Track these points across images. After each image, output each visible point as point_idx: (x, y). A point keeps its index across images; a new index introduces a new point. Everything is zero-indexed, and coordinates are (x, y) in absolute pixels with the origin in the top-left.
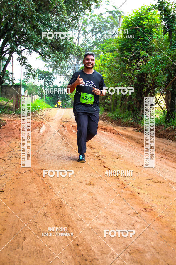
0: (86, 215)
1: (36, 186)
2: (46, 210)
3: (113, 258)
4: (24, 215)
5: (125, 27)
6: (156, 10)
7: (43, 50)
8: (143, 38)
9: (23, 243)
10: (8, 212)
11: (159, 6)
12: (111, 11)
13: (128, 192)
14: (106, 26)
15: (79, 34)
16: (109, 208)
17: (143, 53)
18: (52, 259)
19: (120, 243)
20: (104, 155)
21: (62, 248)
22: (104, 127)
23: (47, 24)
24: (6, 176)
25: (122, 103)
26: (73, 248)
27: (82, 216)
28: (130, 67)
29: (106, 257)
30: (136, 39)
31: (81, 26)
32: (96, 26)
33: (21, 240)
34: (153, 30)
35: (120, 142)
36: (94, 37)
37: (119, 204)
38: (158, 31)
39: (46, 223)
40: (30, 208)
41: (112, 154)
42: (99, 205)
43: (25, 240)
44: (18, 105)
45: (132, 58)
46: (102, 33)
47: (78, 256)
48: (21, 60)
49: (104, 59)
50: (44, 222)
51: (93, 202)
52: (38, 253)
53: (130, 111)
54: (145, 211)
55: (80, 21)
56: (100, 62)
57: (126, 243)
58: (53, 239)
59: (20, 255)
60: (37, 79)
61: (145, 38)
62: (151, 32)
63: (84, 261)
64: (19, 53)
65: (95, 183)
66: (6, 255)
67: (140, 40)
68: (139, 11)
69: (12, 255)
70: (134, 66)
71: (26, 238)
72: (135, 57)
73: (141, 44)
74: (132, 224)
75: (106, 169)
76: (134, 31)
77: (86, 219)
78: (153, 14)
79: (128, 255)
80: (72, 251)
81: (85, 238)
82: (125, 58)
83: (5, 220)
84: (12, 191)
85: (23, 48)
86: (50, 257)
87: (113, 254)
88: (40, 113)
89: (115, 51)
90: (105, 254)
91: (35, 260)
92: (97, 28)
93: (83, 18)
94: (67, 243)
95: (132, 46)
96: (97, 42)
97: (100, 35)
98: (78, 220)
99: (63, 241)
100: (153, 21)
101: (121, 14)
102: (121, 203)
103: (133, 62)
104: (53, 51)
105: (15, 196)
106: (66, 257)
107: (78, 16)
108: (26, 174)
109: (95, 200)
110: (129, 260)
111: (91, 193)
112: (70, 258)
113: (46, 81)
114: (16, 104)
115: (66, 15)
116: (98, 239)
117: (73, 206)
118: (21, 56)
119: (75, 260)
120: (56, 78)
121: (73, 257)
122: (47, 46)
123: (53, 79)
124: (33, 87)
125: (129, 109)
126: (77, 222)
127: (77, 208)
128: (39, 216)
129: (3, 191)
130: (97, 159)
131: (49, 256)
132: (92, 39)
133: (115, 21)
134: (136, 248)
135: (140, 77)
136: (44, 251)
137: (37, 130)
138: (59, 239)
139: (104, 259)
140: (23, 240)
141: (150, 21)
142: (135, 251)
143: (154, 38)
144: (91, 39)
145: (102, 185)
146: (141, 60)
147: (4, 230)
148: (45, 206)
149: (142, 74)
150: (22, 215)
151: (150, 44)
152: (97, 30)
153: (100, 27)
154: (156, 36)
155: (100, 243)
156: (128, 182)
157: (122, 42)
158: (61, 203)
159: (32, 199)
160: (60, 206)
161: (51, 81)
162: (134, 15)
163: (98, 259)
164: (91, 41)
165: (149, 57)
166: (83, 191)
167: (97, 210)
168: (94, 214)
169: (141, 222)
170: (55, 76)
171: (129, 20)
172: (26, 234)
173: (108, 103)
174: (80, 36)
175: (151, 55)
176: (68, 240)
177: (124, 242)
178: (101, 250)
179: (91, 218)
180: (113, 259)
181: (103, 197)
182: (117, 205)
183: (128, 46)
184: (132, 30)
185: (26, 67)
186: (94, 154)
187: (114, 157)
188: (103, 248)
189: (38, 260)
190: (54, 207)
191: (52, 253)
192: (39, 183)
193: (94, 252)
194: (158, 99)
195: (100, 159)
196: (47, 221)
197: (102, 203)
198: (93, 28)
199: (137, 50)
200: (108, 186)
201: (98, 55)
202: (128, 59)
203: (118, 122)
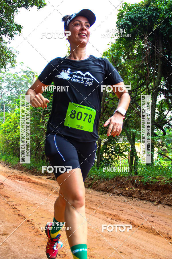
12: (25, 71)
13: (43, 239)
14: (20, 83)
16: (24, 257)
20: (19, 204)
22: (19, 176)
25: (36, 153)
28: (43, 120)
32: (11, 83)
35: (34, 190)
36: (9, 93)
37: (33, 252)
41: (27, 202)
42: (13, 255)
45: (45, 112)
49: (19, 113)
51: (7, 252)
53: (44, 161)
54: (59, 257)
56: (15, 115)
65: (9, 232)
70: (47, 119)
72: (48, 111)
75: (21, 217)
82: (38, 112)
92: (12, 85)
96: (12, 97)
97: (16, 91)
101: (34, 74)
102: (36, 251)
103: (47, 115)
109: (9, 250)
111: (4, 243)
125: (43, 159)
130: (12, 207)
132: (8, 94)
133: (29, 79)
144: (6, 94)
145: (17, 234)
153: (15, 83)
164: (7, 96)
181: (18, 246)
182: (32, 253)
186: (9, 203)
187: (29, 205)
195: (15, 208)
197: (17, 252)
198: (9, 84)
199: (50, 105)
200: (23, 235)
201: (13, 109)
202: (42, 112)
203: (33, 171)
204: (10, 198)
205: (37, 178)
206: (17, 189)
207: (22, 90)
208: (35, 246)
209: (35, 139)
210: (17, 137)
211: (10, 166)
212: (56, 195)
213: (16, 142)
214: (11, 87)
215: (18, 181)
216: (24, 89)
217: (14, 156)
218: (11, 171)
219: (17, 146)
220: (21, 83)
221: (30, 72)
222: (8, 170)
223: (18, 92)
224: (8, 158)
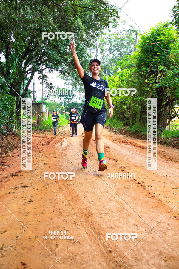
0: (116, 223)
1: (64, 196)
2: (75, 218)
3: (148, 264)
4: (54, 223)
5: (142, 43)
6: (172, 26)
7: (63, 68)
8: (161, 53)
9: (55, 250)
10: (38, 221)
11: (176, 21)
13: (156, 201)
15: (97, 52)
16: (139, 216)
17: (161, 67)
18: (86, 265)
19: (153, 250)
20: (127, 167)
21: (95, 255)
23: (67, 44)
24: (33, 187)
25: (141, 116)
26: (106, 255)
27: (112, 224)
28: (149, 82)
29: (141, 264)
30: (154, 54)
31: (98, 45)
32: (113, 45)
33: (54, 247)
34: (170, 45)
35: (141, 154)
36: (111, 55)
37: (148, 212)
38: (175, 46)
39: (77, 231)
40: (59, 217)
41: (135, 165)
42: (128, 213)
43: (57, 247)
44: (40, 121)
45: (150, 73)
46: (119, 51)
47: (112, 263)
48: (42, 79)
49: (122, 75)
50: (75, 229)
51: (122, 210)
52: (71, 260)
54: (175, 218)
55: (97, 40)
56: (118, 78)
57: (159, 250)
58: (85, 246)
59: (54, 262)
60: (57, 97)
61: (163, 53)
62: (168, 47)
63: (119, 267)
64: (40, 72)
66: (41, 261)
67: (158, 55)
68: (156, 28)
69: (46, 261)
70: (153, 80)
71: (58, 245)
72: (153, 71)
73: (158, 59)
74: (163, 231)
75: (131, 179)
76: (151, 47)
77: (116, 227)
78: (170, 30)
79: (163, 262)
80: (106, 257)
81: (117, 245)
82: (143, 73)
83: (37, 228)
84: (40, 201)
85: (44, 67)
86: (84, 263)
87: (147, 261)
88: (61, 128)
89: (133, 66)
90: (139, 260)
91: (69, 266)
92: (114, 46)
93: (100, 37)
94: (99, 250)
95: (150, 62)
96: (114, 60)
97: (118, 53)
98: (108, 227)
99: (95, 248)
100: (170, 36)
101: (137, 32)
102: (150, 211)
103: (152, 76)
104: (73, 69)
105: (44, 206)
106: (100, 264)
107: (96, 36)
108: (53, 185)
109: (123, 208)
110: (165, 267)
111: (118, 202)
112: (104, 264)
113: (66, 98)
114: (38, 121)
115: (85, 35)
116: (130, 246)
117: (102, 214)
118: (42, 75)
119: (109, 266)
120: (75, 95)
121: (107, 263)
122: (67, 64)
123: (72, 96)
124: (53, 104)
126: (107, 229)
127: (106, 216)
128: (69, 224)
129: (31, 201)
130: (121, 170)
131: (82, 263)
132: (110, 57)
133: (132, 39)
134: (171, 255)
135: (159, 90)
136: (77, 257)
137: (59, 144)
138: (90, 245)
139: (138, 266)
140: (56, 247)
141: (166, 36)
142: (170, 258)
143: (171, 52)
144: (108, 57)
145: (129, 195)
146: (160, 74)
147: (36, 238)
148: (74, 214)
149: (161, 88)
150: (52, 223)
151: (167, 59)
152: (114, 48)
153: (117, 44)
154: (173, 51)
155: (133, 250)
156: (154, 191)
157: (140, 58)
158: (89, 212)
159: (60, 208)
160: (89, 214)
161: (71, 97)
162: (151, 32)
163: (132, 266)
164: (109, 59)
165: (167, 71)
166: (111, 200)
167: (126, 218)
168: (123, 222)
169: (172, 229)
170: (74, 94)
171: (146, 36)
172: (58, 242)
173: (127, 117)
174: (97, 55)
175: (169, 69)
176: (100, 247)
177: (157, 249)
178: (135, 256)
179: (121, 226)
180: (148, 266)
181: (131, 206)
182: (146, 213)
183: (145, 61)
184: (150, 46)
185: (47, 85)
186: (117, 165)
187: (137, 168)
188: (136, 254)
189: (72, 267)
190: (83, 216)
191: (85, 260)
192: (66, 193)
193: (128, 259)
194: (177, 112)
195: (124, 170)
196: (78, 229)
197: (131, 211)
198: (110, 46)
199: (155, 64)
200: (134, 195)
201: (115, 72)
202: (146, 73)
203: (138, 135)
204: (117, 161)
205: (143, 142)
206: (123, 153)
207: (124, 51)
208: (149, 207)
209: (139, 103)
210: (121, 100)
211: (114, 131)
212: (164, 159)
213: (120, 106)
214: (113, 49)
215: (124, 145)
216: (126, 50)
217: (118, 120)
218: (115, 135)
219: (121, 109)
220: (123, 44)
221: (133, 31)
222: (113, 134)
223: (120, 54)
224: (112, 122)
